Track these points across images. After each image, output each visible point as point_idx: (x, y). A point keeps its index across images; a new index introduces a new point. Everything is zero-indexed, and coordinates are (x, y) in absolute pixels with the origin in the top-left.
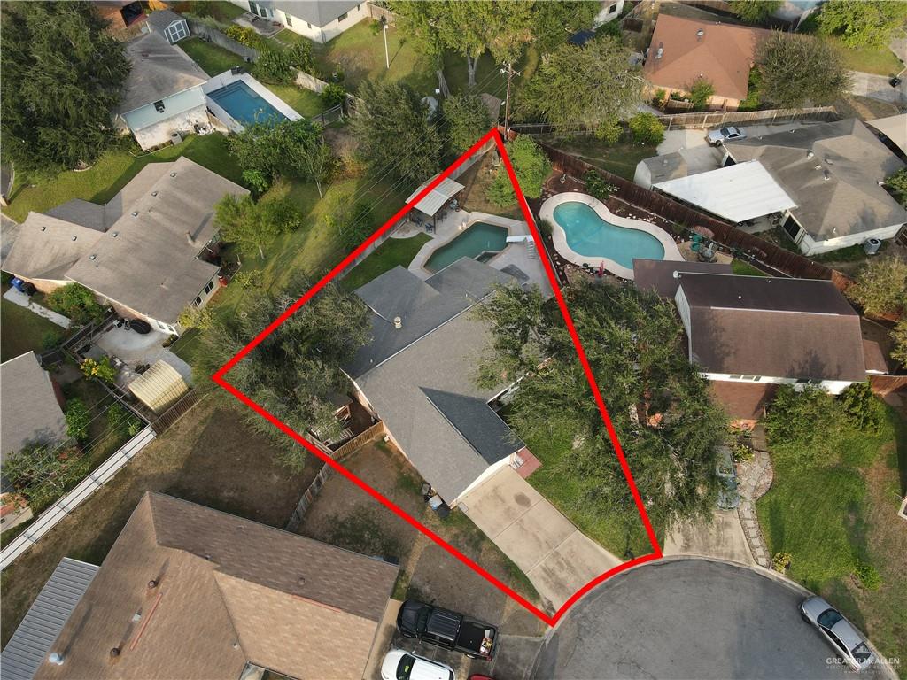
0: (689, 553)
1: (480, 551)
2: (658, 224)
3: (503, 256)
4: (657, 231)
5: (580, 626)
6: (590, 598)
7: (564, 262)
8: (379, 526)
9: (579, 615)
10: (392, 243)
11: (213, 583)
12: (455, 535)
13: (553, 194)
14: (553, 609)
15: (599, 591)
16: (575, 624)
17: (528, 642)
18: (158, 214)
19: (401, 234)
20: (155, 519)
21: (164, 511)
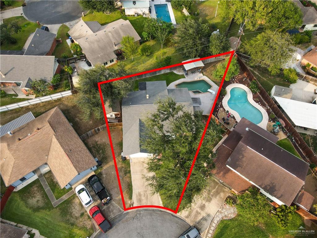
0: (186, 219)
1: (126, 175)
2: (267, 111)
4: (265, 113)
5: (136, 215)
6: (146, 210)
7: (222, 106)
8: (106, 151)
9: (138, 212)
10: (172, 73)
11: (51, 137)
12: (123, 167)
13: (237, 83)
14: (133, 205)
15: (150, 210)
16: (135, 214)
17: (119, 208)
18: (111, 34)
19: (177, 72)
20: (53, 114)
21: (56, 114)
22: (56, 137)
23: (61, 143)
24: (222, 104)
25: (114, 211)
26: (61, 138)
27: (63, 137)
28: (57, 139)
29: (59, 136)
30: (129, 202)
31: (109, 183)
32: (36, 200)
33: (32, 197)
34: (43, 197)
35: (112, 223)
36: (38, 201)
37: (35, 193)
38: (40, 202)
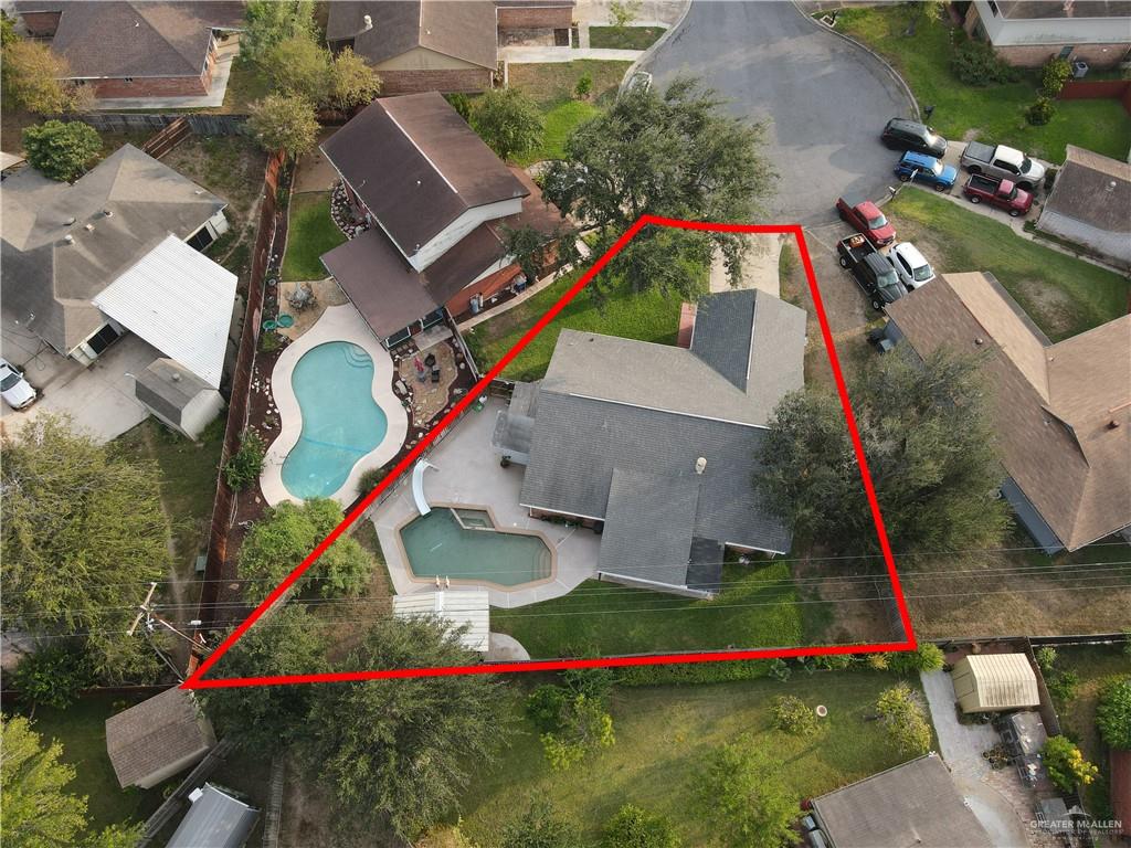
20: (1078, 505)
21: (1063, 511)
22: (1038, 394)
23: (1013, 373)
24: (407, 441)
25: (829, 234)
26: (1018, 394)
27: (1012, 400)
28: (1029, 386)
29: (1028, 403)
30: (789, 242)
31: (844, 292)
32: (1045, 296)
33: (1058, 306)
34: (1028, 301)
35: (836, 216)
36: (1040, 293)
37: (1055, 313)
38: (1031, 289)
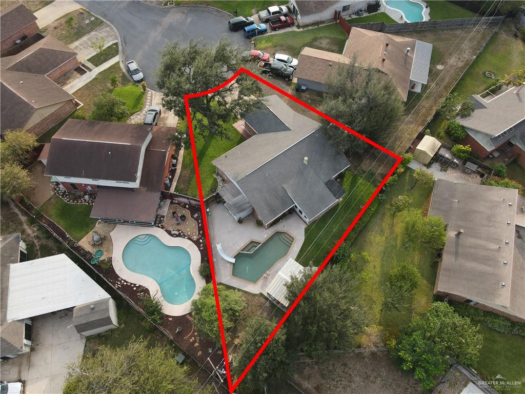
3: (238, 248)
18: (492, 247)
24: (199, 247)
32: (323, 43)
33: (329, 43)
38: (318, 44)
